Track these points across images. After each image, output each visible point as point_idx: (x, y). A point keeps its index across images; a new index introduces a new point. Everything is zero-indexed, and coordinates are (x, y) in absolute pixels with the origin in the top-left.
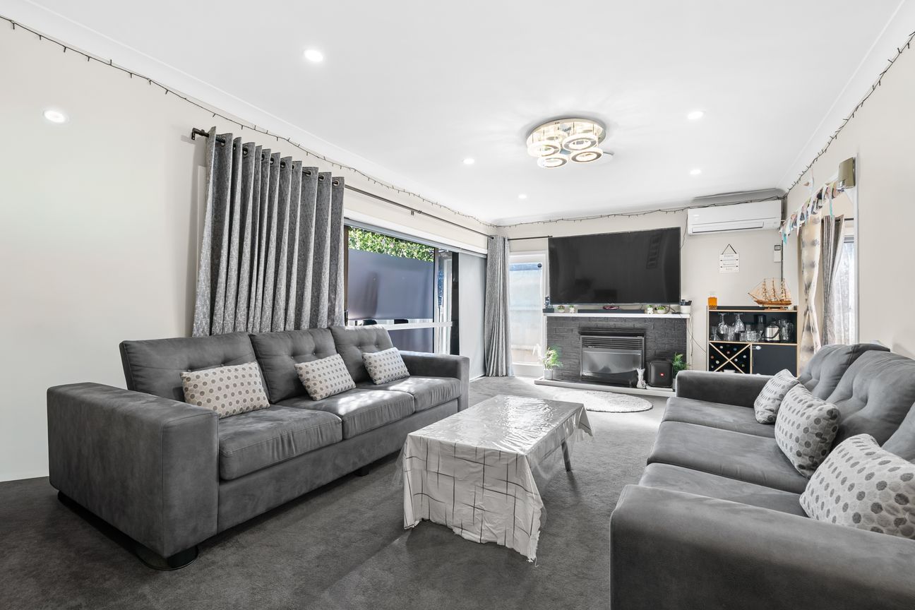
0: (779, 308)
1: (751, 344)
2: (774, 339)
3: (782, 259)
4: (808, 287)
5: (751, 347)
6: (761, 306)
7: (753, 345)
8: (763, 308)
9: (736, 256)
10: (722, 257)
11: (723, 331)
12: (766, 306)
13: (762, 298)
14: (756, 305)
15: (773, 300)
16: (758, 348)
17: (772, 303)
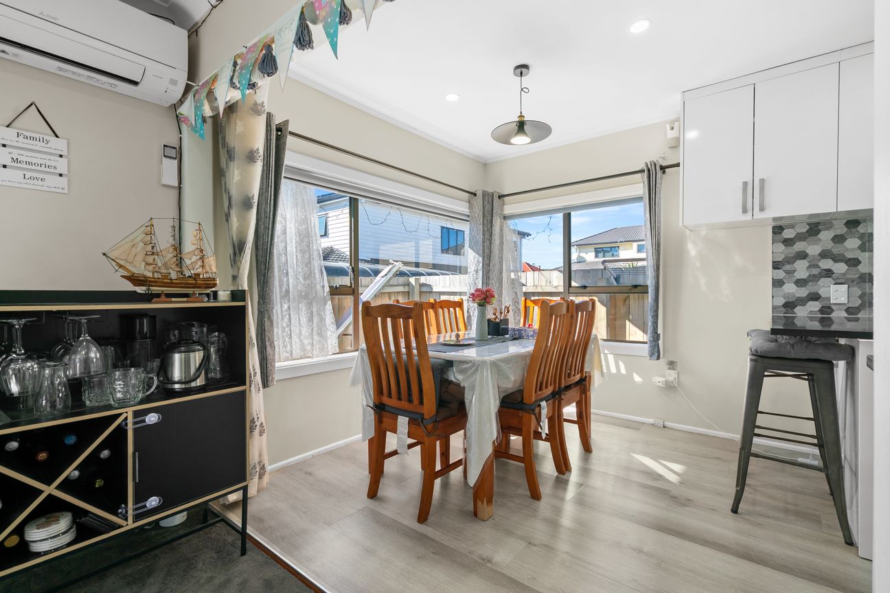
0: (186, 295)
1: (129, 413)
2: (193, 384)
3: (180, 183)
4: (239, 248)
5: (130, 420)
6: (140, 290)
7: (137, 414)
8: (148, 298)
9: (59, 145)
10: (9, 135)
11: (20, 381)
12: (155, 289)
13: (140, 269)
14: (128, 286)
15: (174, 276)
16: (152, 418)
17: (171, 284)
